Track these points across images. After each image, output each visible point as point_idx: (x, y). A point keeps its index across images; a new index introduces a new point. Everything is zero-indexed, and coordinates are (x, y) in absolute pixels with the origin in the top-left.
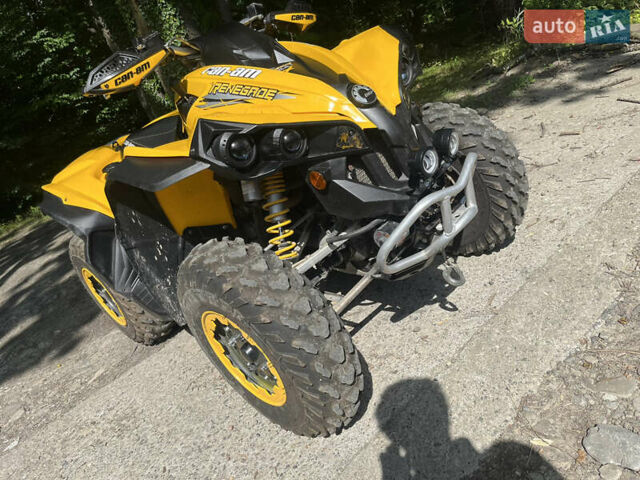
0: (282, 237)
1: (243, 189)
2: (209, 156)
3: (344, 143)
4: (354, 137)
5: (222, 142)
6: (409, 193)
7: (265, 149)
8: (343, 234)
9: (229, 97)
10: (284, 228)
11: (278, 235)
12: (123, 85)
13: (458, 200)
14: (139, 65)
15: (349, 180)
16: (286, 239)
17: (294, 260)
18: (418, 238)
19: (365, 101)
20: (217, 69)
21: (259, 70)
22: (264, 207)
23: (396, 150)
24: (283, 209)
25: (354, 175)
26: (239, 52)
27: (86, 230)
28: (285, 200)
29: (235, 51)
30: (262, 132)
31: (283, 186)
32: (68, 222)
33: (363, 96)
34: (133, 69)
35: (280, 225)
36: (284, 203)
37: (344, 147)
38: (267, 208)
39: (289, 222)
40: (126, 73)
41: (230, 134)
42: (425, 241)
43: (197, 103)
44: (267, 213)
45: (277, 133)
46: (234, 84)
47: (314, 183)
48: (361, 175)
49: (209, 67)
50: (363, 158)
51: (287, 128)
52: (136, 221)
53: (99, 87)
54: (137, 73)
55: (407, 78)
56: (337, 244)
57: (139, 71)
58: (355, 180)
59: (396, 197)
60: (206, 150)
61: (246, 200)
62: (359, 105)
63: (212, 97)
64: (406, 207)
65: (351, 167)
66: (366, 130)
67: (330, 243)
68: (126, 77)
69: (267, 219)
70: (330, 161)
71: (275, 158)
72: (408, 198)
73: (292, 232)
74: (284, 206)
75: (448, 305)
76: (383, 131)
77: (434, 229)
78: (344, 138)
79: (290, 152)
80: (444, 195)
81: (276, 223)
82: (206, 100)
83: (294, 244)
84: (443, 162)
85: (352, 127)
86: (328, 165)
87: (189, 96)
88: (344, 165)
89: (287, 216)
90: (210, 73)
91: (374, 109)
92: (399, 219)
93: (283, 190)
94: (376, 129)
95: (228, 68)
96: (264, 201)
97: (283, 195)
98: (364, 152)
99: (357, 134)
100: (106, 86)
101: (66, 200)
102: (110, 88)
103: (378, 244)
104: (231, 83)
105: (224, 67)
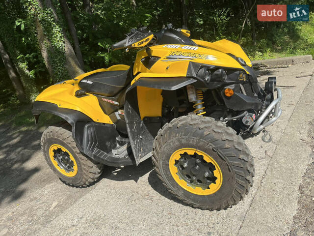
1: (189, 96)
3: (240, 78)
8: (226, 119)
12: (140, 46)
14: (146, 38)
20: (172, 46)
24: (203, 107)
28: (203, 103)
31: (202, 96)
33: (243, 61)
34: (145, 40)
35: (201, 114)
36: (203, 104)
37: (240, 80)
38: (195, 107)
40: (142, 41)
43: (160, 59)
45: (220, 70)
46: (185, 52)
52: (130, 110)
53: (131, 45)
54: (146, 42)
57: (147, 40)
60: (196, 74)
62: (242, 64)
68: (142, 43)
69: (195, 111)
74: (203, 105)
78: (241, 76)
81: (199, 113)
82: (168, 58)
85: (244, 72)
89: (204, 110)
90: (168, 47)
93: (203, 98)
96: (197, 102)
97: (202, 101)
99: (245, 75)
100: (134, 45)
101: (60, 105)
102: (136, 46)
103: (244, 123)
104: (183, 52)
105: (176, 45)
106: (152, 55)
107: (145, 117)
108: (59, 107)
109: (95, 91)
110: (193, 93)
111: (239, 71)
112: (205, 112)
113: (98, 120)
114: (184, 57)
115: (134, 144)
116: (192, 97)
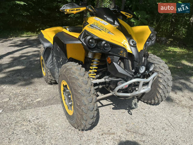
0: (93, 71)
1: (89, 54)
2: (83, 40)
3: (121, 53)
4: (124, 53)
5: (88, 38)
6: (133, 76)
7: (99, 45)
8: (110, 78)
9: (97, 27)
10: (95, 69)
11: (92, 70)
12: (71, 12)
13: (146, 84)
15: (118, 64)
16: (94, 72)
17: (93, 79)
18: (130, 89)
19: (132, 44)
20: (98, 19)
21: (108, 24)
22: (92, 61)
23: (135, 62)
24: (97, 64)
25: (120, 63)
26: (105, 16)
27: (46, 46)
28: (99, 61)
29: (104, 16)
30: (100, 40)
32: (43, 42)
33: (133, 43)
35: (94, 67)
37: (120, 54)
39: (97, 68)
41: (91, 37)
42: (132, 91)
43: (88, 25)
44: (92, 63)
45: (104, 42)
47: (108, 61)
48: (122, 64)
49: (96, 17)
50: (124, 60)
51: (107, 42)
52: (58, 49)
53: (64, 10)
54: (76, 10)
55: (148, 44)
56: (107, 80)
58: (119, 65)
59: (129, 75)
60: (83, 38)
61: (88, 57)
62: (130, 45)
63: (92, 25)
64: (130, 79)
65: (120, 61)
66: (129, 53)
67: (105, 79)
68: (73, 10)
69: (91, 64)
70: (115, 57)
71: (100, 49)
72: (131, 76)
73: (96, 71)
75: (130, 112)
76: (134, 55)
77: (135, 89)
78: (122, 52)
79: (105, 49)
80: (142, 81)
81: (93, 67)
83: (95, 74)
84: (146, 71)
85: (125, 50)
86: (114, 57)
87: (87, 23)
88: (118, 59)
89: (97, 66)
90: (95, 19)
91: (134, 48)
92: (126, 81)
93: (99, 59)
94: (132, 54)
95: (100, 19)
96: (93, 59)
97: (99, 60)
98: (126, 58)
99: (125, 52)
102: (67, 11)
104: (99, 24)
107: (70, 58)
108: (44, 37)
114: (97, 28)
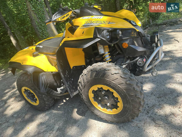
1: (99, 51)
2: (100, 37)
3: (132, 35)
5: (105, 32)
8: (126, 62)
12: (62, 20)
14: (67, 14)
20: (86, 17)
21: (102, 17)
23: (143, 37)
24: (110, 56)
28: (110, 53)
31: (108, 50)
34: (65, 15)
36: (109, 54)
38: (104, 56)
46: (94, 21)
47: (124, 47)
52: (62, 64)
53: (56, 20)
54: (66, 16)
57: (67, 16)
60: (99, 35)
61: (100, 54)
63: (86, 25)
68: (64, 17)
69: (104, 60)
78: (133, 33)
81: (107, 60)
82: (83, 26)
85: (135, 30)
88: (132, 41)
90: (84, 18)
93: (109, 51)
95: (90, 17)
97: (109, 52)
98: (137, 37)
99: (136, 32)
100: (58, 20)
101: (22, 63)
102: (59, 20)
103: (138, 65)
104: (93, 21)
105: (89, 17)
106: (74, 25)
107: (74, 67)
108: (22, 64)
109: (45, 52)
110: (101, 48)
111: (131, 30)
112: (111, 60)
113: (47, 70)
115: (68, 85)
116: (101, 51)
